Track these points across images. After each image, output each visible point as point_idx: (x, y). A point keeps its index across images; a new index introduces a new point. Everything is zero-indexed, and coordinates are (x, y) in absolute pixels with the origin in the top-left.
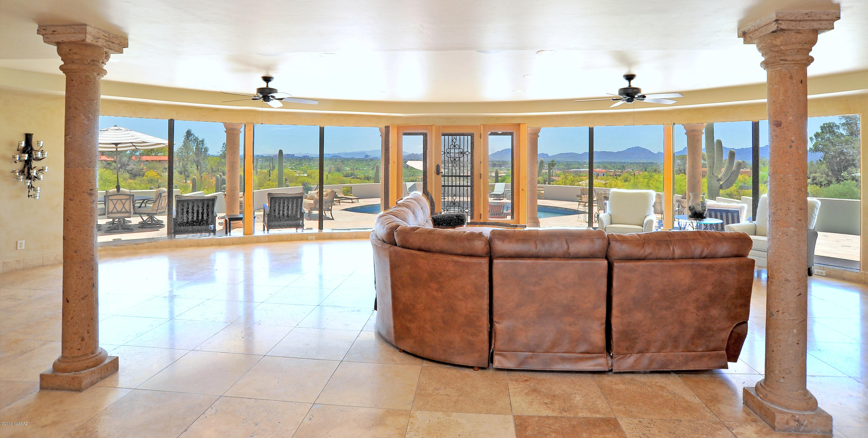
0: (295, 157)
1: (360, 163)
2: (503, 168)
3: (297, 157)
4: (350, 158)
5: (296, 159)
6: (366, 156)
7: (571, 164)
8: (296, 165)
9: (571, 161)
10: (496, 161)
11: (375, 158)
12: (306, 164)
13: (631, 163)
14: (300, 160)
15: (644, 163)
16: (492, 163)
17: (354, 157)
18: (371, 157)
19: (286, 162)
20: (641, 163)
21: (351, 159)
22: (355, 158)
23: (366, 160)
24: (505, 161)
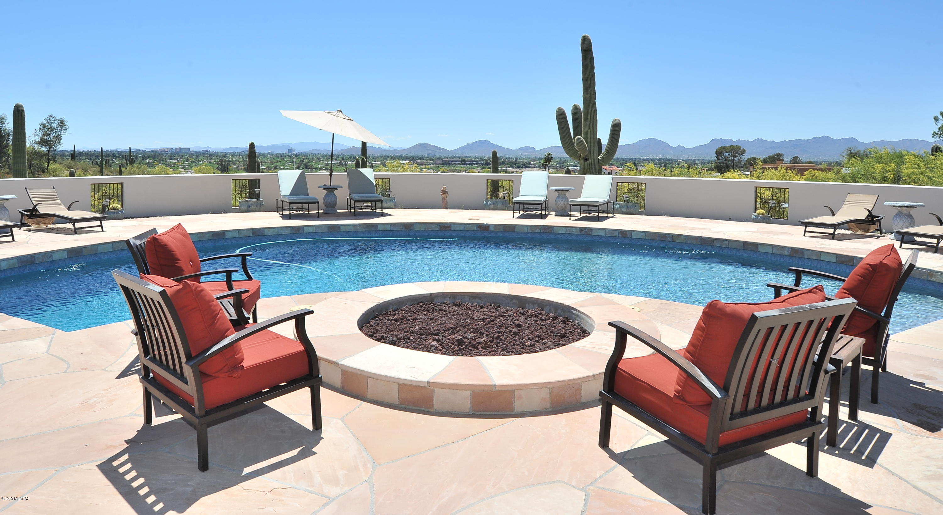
0: (191, 152)
1: (281, 159)
2: (476, 165)
3: (194, 152)
4: (267, 154)
5: (192, 154)
6: (290, 150)
7: (565, 161)
8: (191, 162)
9: (564, 157)
10: (466, 157)
11: (302, 153)
12: (204, 162)
13: (644, 160)
14: (197, 156)
15: (660, 160)
16: (461, 159)
17: (273, 152)
18: (296, 152)
19: (177, 159)
20: (656, 159)
21: (269, 154)
22: (275, 153)
23: (289, 156)
24: (479, 157)
